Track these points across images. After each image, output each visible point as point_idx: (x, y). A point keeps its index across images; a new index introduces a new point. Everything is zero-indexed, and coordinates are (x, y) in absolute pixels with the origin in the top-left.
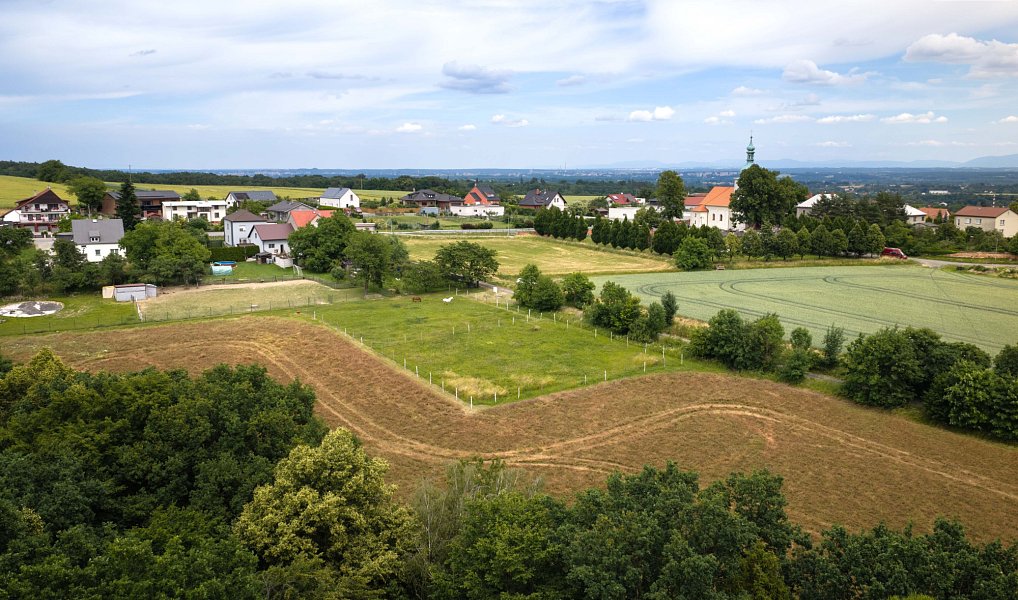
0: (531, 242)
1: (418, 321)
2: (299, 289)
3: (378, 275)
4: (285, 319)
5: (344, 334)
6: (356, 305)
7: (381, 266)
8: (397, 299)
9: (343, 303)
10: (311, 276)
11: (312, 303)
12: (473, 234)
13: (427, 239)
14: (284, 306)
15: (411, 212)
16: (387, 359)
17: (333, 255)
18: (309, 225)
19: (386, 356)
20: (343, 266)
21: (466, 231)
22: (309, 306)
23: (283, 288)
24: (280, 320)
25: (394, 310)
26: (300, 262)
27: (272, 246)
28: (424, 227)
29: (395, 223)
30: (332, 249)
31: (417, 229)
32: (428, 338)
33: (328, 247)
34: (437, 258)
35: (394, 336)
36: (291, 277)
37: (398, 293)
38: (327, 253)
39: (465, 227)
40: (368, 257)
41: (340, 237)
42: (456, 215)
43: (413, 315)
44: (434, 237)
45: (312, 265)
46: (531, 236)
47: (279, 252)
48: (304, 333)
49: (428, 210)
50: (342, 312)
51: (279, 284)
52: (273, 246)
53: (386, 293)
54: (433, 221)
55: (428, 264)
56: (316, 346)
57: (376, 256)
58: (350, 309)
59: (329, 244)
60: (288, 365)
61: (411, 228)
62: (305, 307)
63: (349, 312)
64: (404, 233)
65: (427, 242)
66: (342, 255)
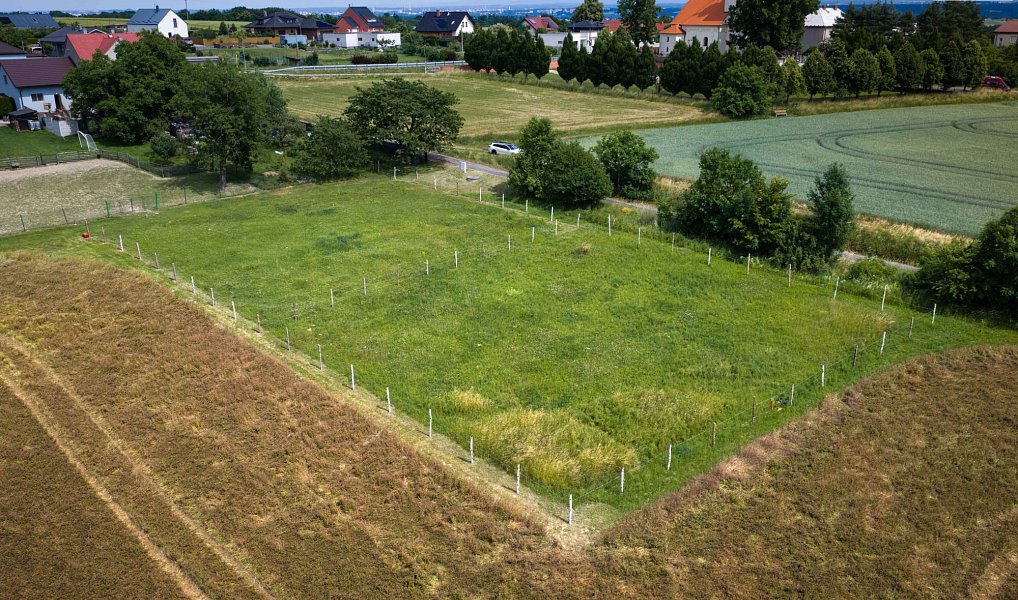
0: (464, 80)
1: (343, 244)
2: (91, 180)
3: (245, 149)
4: (55, 255)
5: (188, 289)
6: (209, 212)
7: (249, 130)
8: (286, 192)
9: (179, 209)
10: (113, 150)
11: (114, 211)
12: (373, 71)
13: (306, 80)
14: (57, 221)
15: (266, 43)
16: (303, 359)
17: (151, 111)
18: (99, 56)
19: (296, 347)
20: (173, 131)
21: (361, 67)
22: (109, 218)
23: (57, 180)
24: (45, 260)
25: (286, 219)
26: (92, 125)
27: (38, 97)
28: (294, 61)
29: (248, 58)
30: (149, 100)
31: (285, 65)
32: (378, 288)
33: (140, 96)
34: (349, 111)
35: (301, 285)
36: (74, 154)
37: (283, 179)
38: (140, 108)
39: (357, 60)
40: (221, 115)
41: (160, 77)
42: (333, 46)
43: (327, 230)
44: (314, 76)
45: (113, 130)
46: (463, 72)
47: (54, 108)
48: (97, 291)
49: (292, 39)
50: (181, 229)
51: (51, 169)
52: (40, 97)
53: (261, 182)
54: (304, 54)
55: (338, 124)
56: (128, 330)
57: (237, 112)
58: (195, 221)
59: (141, 90)
60: (55, 399)
61: (274, 64)
62: (99, 220)
63: (195, 228)
64: (267, 72)
65: (307, 85)
66: (168, 112)
